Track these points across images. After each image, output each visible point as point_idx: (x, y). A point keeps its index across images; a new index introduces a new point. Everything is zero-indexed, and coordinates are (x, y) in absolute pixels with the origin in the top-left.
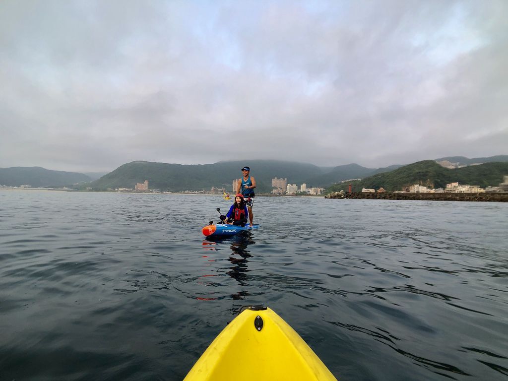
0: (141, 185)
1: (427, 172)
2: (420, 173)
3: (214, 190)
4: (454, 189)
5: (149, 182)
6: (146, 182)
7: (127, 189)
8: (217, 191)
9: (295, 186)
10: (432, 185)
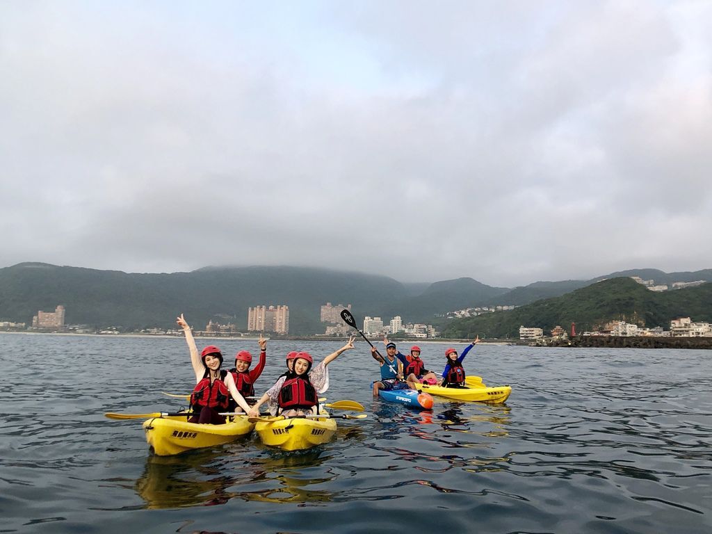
0: (47, 315)
1: (631, 299)
2: (619, 300)
3: (214, 328)
4: (687, 329)
5: (65, 308)
6: (60, 310)
7: (13, 324)
8: (219, 329)
9: (377, 320)
10: (642, 322)
